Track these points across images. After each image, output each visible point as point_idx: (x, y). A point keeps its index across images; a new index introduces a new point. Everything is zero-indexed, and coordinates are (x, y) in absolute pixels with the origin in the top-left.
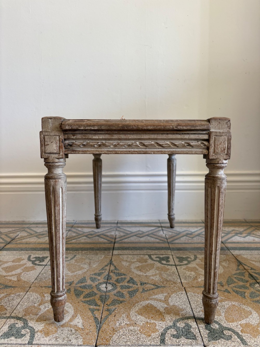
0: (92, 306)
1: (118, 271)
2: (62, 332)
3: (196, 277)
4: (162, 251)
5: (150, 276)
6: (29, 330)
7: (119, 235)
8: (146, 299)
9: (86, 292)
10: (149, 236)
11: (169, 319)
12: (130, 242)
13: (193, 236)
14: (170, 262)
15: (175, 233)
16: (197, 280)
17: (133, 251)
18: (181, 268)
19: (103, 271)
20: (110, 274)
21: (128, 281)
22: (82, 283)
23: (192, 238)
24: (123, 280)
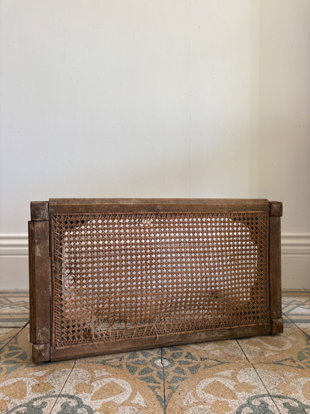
0: (151, 384)
2: (124, 411)
3: (262, 352)
5: (209, 351)
6: (86, 409)
8: (211, 376)
9: (141, 368)
11: (242, 398)
16: (264, 355)
18: (243, 342)
20: (163, 348)
21: (186, 356)
22: (134, 358)
24: (179, 355)
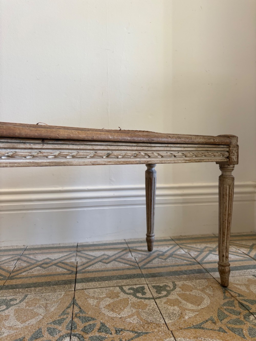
1: (84, 315)
3: (181, 313)
4: (134, 279)
5: (126, 318)
7: (81, 261)
10: (116, 261)
12: (95, 270)
13: (165, 258)
14: (146, 294)
15: (145, 255)
16: (184, 318)
17: (101, 282)
18: (161, 301)
19: (65, 317)
20: (73, 320)
21: (99, 329)
22: (37, 339)
23: (165, 259)
24: (92, 327)
